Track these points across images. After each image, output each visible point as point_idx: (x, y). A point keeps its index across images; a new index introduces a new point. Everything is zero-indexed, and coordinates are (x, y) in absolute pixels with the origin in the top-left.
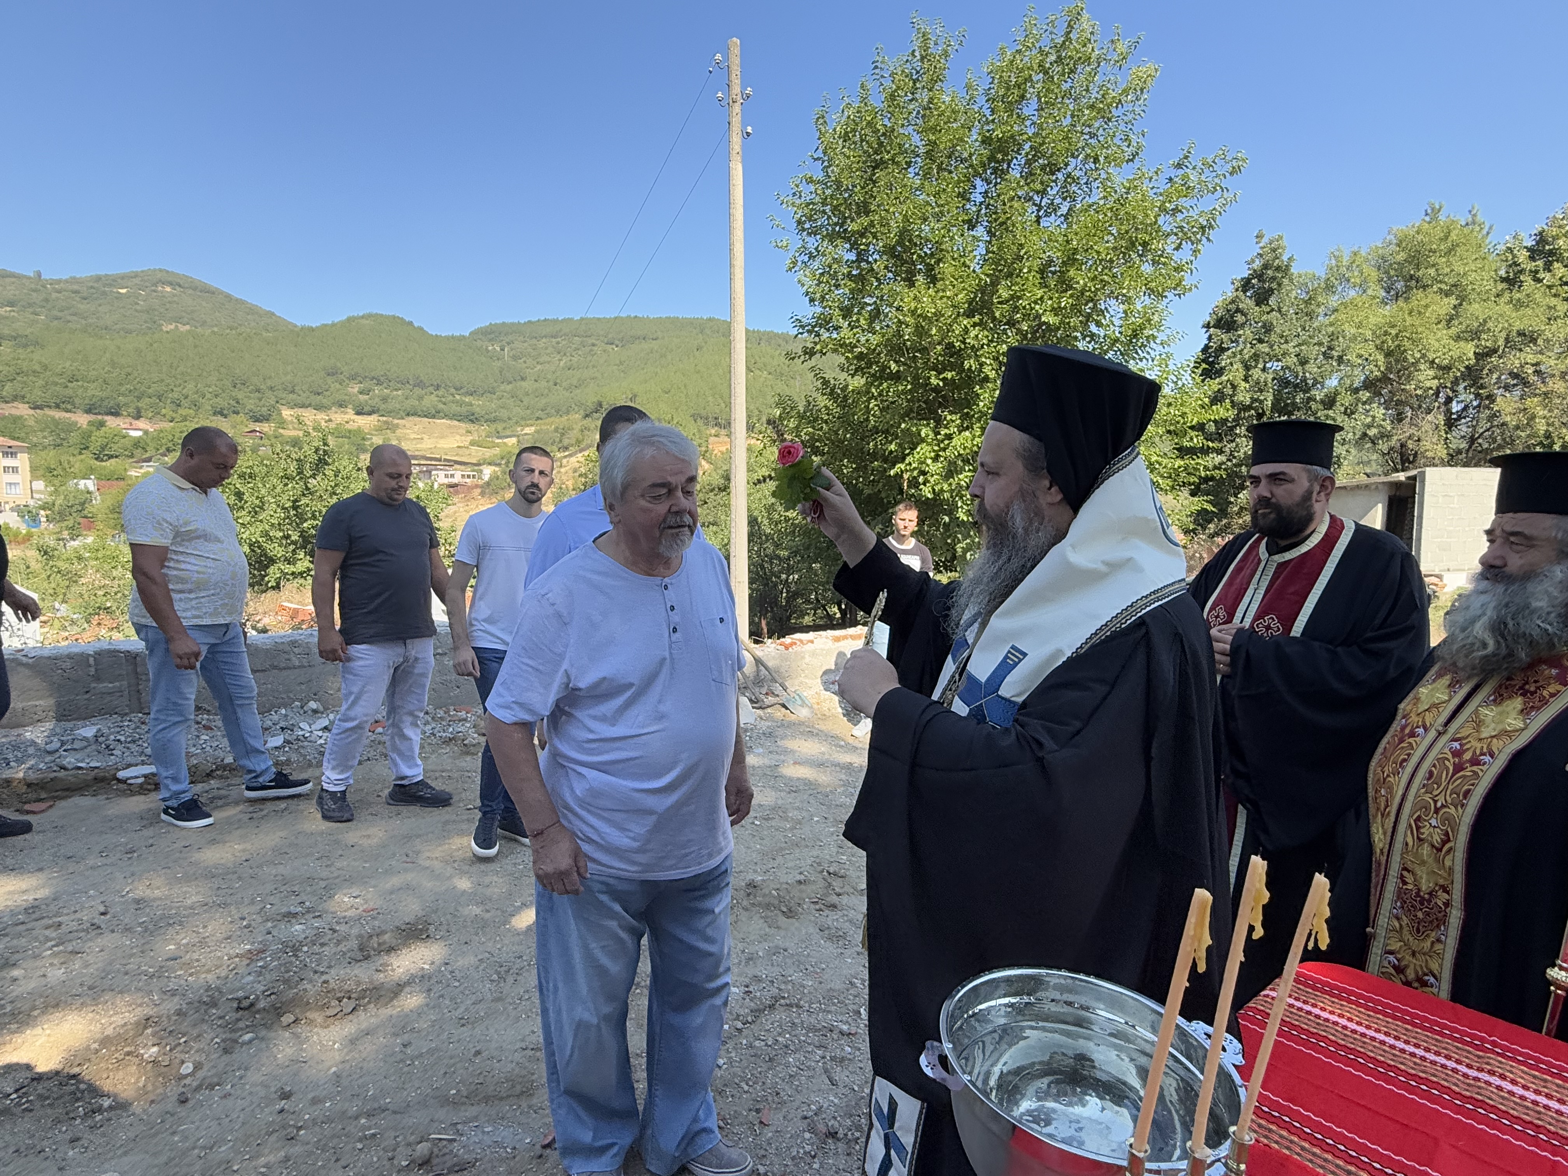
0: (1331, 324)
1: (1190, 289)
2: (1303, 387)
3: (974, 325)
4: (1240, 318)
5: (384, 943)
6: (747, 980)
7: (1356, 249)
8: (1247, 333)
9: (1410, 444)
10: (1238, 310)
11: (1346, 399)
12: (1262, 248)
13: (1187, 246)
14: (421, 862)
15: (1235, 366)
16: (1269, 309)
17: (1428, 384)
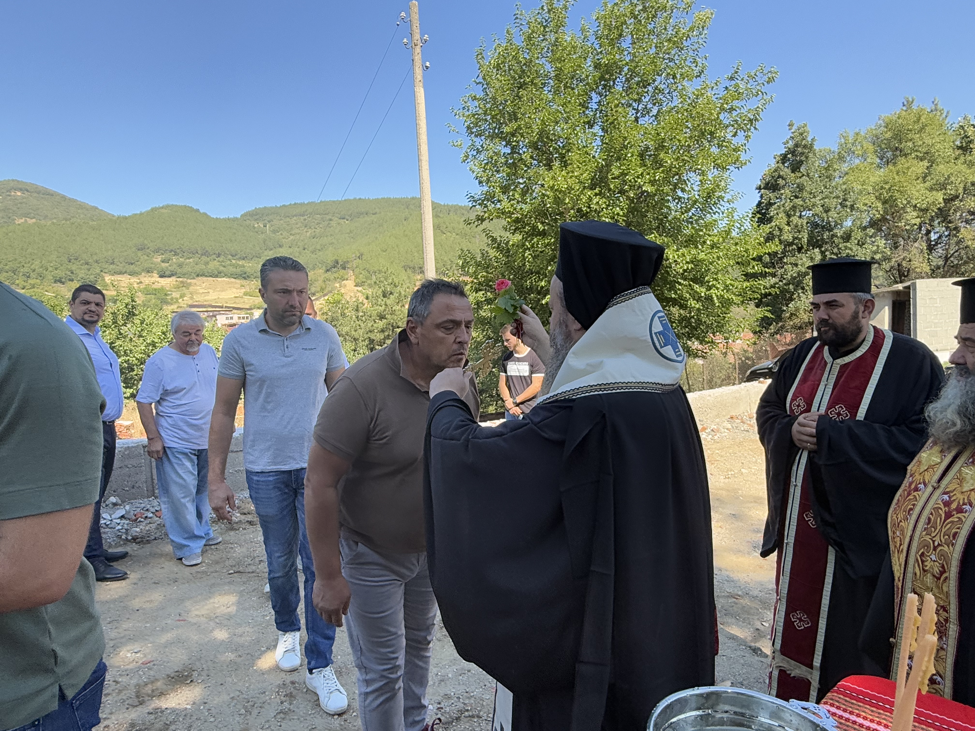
0: (844, 183)
1: (745, 164)
2: (828, 227)
3: (596, 195)
4: (781, 182)
5: (157, 689)
6: (440, 698)
7: (857, 130)
8: (786, 192)
9: (904, 264)
10: (779, 177)
11: (858, 235)
12: (793, 133)
13: (741, 134)
14: (190, 619)
15: (780, 215)
16: (801, 175)
17: (913, 222)
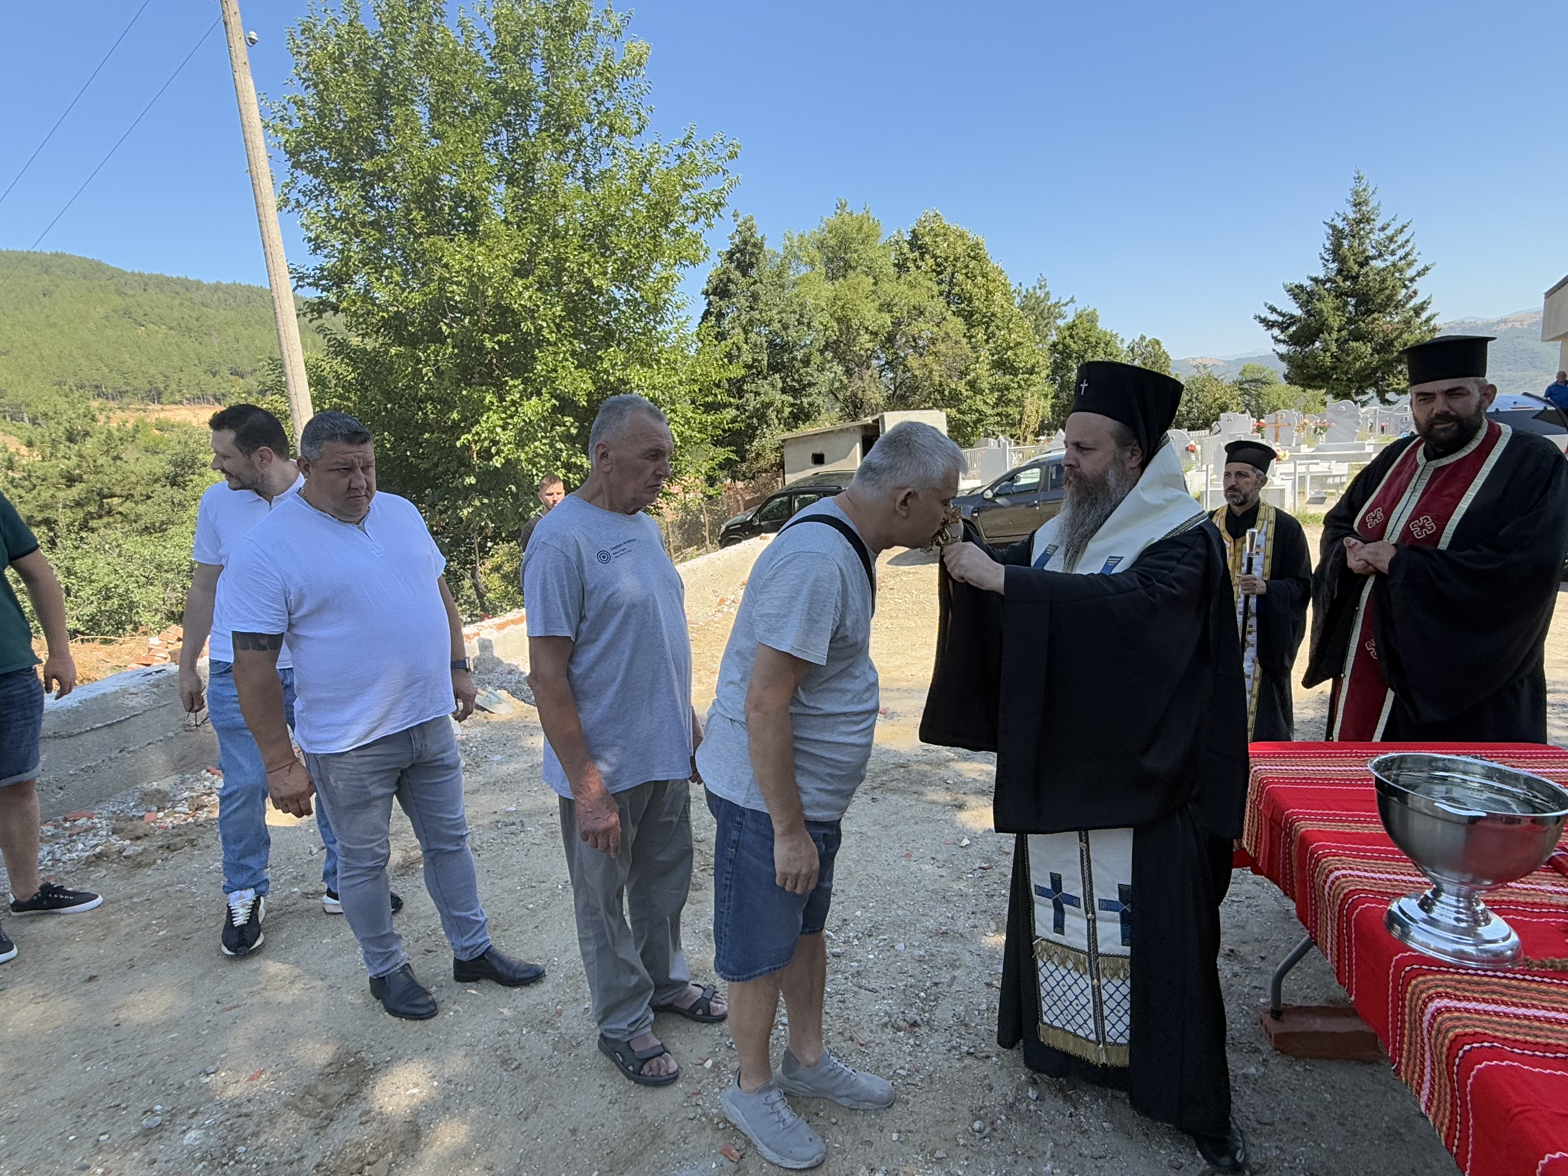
0: (797, 296)
2: (786, 347)
4: (732, 287)
5: (331, 1096)
7: (801, 232)
8: (740, 301)
10: (729, 280)
11: (816, 359)
12: (739, 226)
15: (736, 330)
16: (752, 280)
17: (867, 346)
